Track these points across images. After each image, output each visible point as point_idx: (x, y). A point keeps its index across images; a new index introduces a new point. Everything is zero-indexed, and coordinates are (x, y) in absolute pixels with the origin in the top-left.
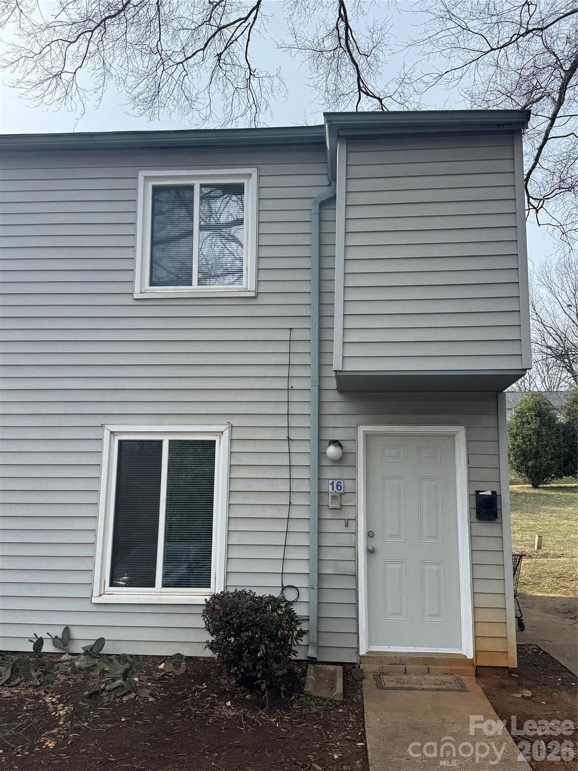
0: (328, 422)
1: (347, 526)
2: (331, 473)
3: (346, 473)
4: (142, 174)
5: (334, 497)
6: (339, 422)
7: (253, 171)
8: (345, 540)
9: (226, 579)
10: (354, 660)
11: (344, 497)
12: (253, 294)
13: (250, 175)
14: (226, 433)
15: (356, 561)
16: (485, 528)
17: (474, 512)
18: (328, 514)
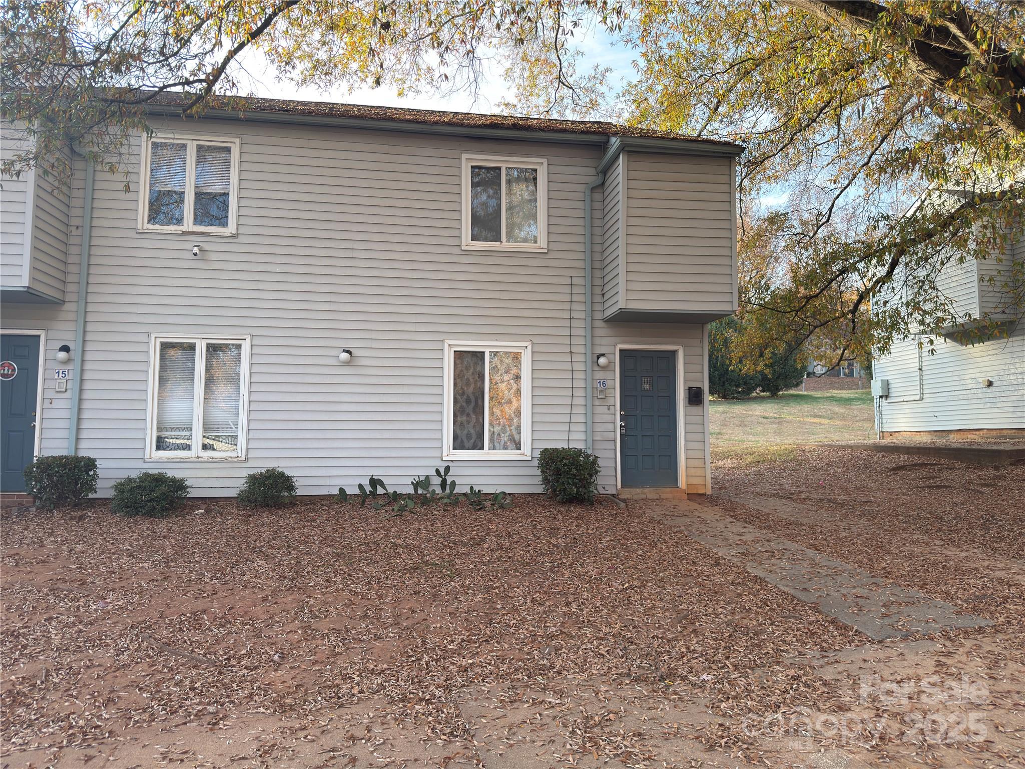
0: (598, 341)
1: (609, 409)
2: (600, 375)
3: (608, 375)
4: (464, 156)
5: (601, 391)
6: (605, 341)
7: (544, 161)
8: (609, 418)
9: (532, 444)
10: (614, 492)
11: (608, 391)
12: (546, 251)
13: (542, 163)
14: (529, 348)
15: (615, 431)
16: (695, 410)
17: (687, 400)
18: (597, 402)
